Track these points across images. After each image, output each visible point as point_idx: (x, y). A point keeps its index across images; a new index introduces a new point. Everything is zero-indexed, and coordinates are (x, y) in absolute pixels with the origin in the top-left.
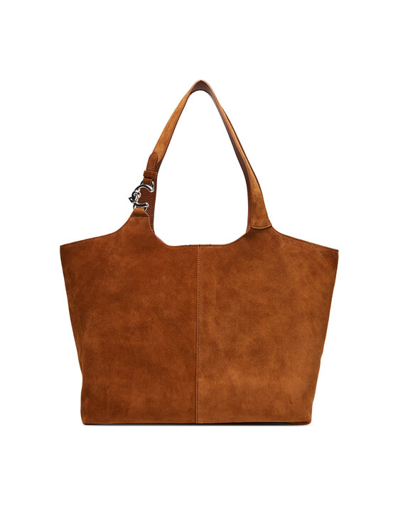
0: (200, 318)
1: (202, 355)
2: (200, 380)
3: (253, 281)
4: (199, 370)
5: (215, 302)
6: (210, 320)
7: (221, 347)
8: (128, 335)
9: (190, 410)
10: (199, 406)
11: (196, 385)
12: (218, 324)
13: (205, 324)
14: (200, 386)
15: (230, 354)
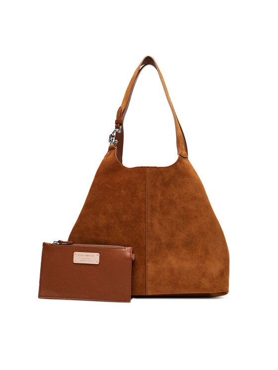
0: (148, 220)
1: (150, 247)
2: (148, 264)
3: (185, 193)
4: (148, 257)
5: (159, 209)
6: (156, 222)
7: (163, 241)
8: (98, 232)
9: (142, 285)
10: (148, 282)
11: (146, 268)
12: (161, 224)
13: (152, 225)
14: (149, 269)
15: (170, 246)
